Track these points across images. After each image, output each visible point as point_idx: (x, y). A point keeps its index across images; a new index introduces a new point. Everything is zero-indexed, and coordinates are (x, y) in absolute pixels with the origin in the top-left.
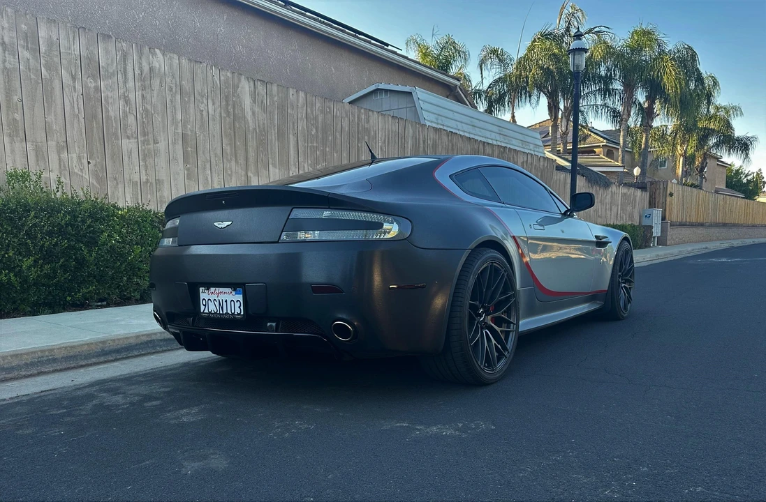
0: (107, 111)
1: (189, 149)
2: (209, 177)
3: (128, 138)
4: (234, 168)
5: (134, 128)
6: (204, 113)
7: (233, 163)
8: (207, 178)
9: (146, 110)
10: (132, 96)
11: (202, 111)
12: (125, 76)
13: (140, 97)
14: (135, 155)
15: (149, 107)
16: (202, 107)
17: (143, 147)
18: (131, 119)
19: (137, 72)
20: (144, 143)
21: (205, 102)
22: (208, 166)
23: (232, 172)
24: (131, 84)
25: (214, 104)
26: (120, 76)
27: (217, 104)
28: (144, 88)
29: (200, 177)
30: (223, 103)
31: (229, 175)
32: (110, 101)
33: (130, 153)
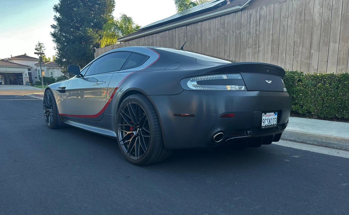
0: (243, 40)
1: (275, 46)
2: (284, 58)
3: (249, 48)
4: (300, 51)
5: (251, 44)
6: (285, 26)
7: (301, 47)
8: (283, 58)
9: (256, 35)
10: (252, 31)
11: (284, 25)
12: (250, 23)
13: (255, 30)
14: (251, 54)
15: (258, 33)
16: (284, 23)
17: (254, 50)
18: (251, 40)
19: (255, 19)
20: (254, 48)
21: (286, 20)
22: (284, 52)
23: (299, 53)
24: (252, 26)
25: (291, 19)
26: (248, 24)
27: (294, 18)
28: (257, 26)
29: (279, 58)
30: (298, 16)
31: (297, 54)
32: (244, 35)
33: (249, 54)
